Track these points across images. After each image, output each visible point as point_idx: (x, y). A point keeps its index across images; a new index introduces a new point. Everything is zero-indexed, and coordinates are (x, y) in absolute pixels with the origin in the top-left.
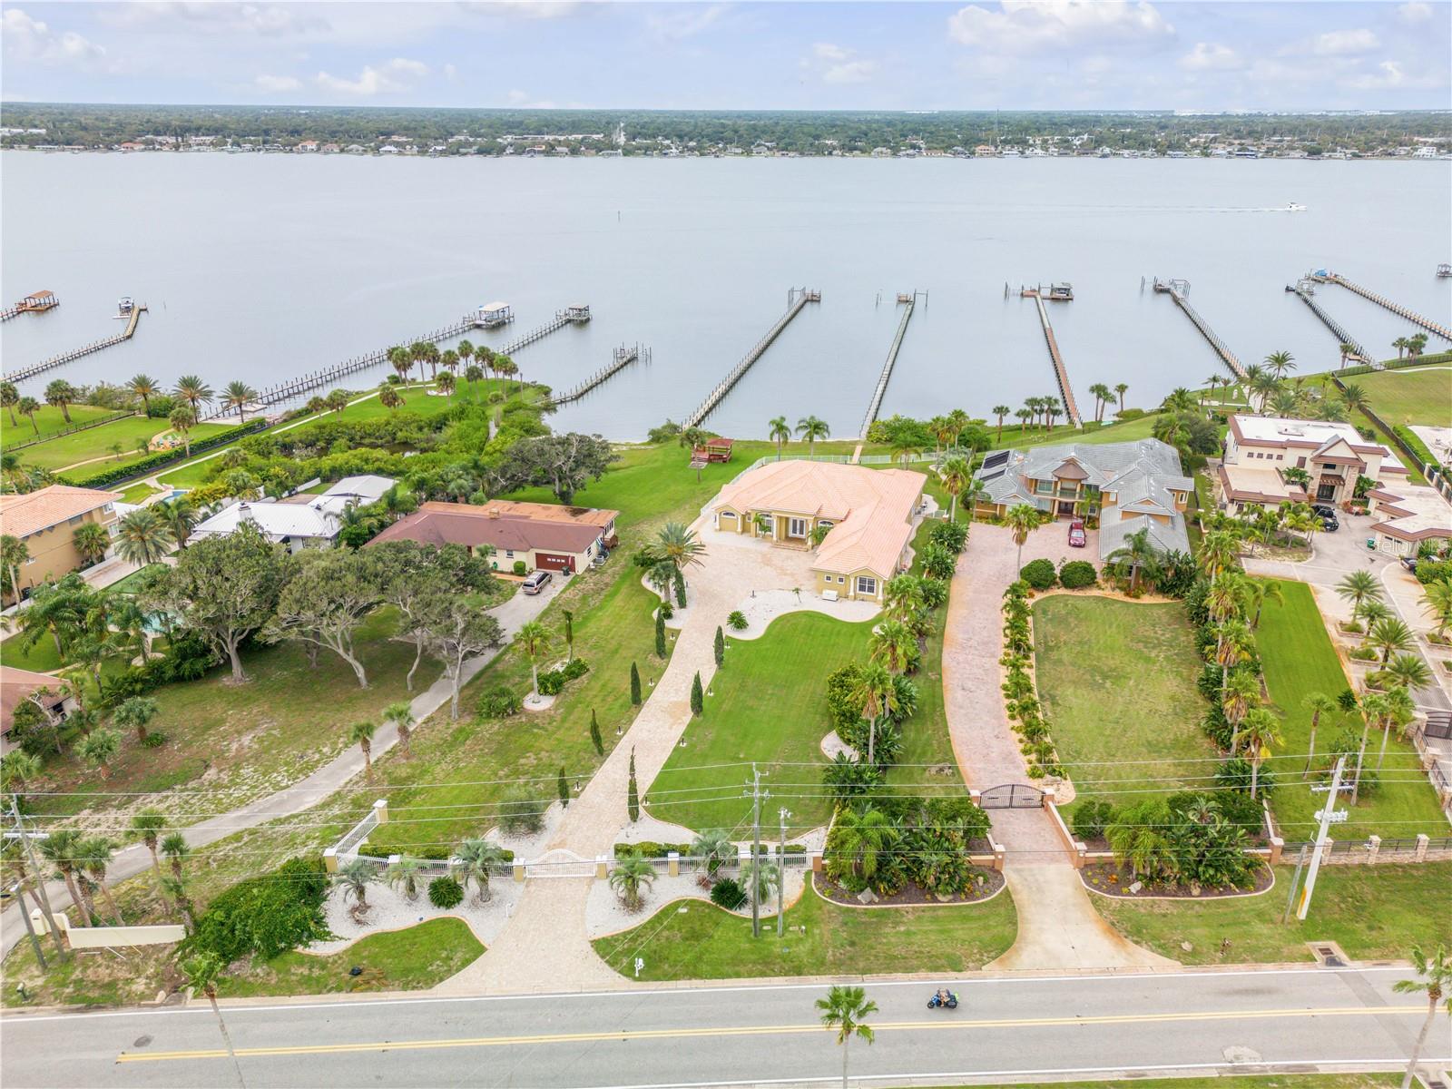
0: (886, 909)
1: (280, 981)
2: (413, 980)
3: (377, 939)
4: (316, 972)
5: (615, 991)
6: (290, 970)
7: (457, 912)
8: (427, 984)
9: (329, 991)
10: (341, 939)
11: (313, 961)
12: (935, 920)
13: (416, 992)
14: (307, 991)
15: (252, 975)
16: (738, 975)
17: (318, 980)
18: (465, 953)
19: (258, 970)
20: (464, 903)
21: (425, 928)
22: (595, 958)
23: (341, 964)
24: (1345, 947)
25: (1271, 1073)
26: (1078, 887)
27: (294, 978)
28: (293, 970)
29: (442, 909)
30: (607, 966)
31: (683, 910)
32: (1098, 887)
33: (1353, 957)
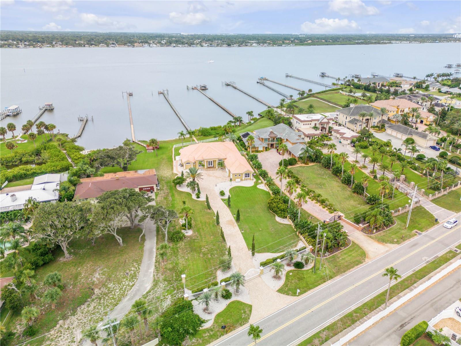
0: (333, 255)
1: (202, 340)
2: (241, 322)
3: (219, 315)
4: (212, 333)
5: (296, 301)
6: (203, 336)
7: (234, 298)
8: (246, 322)
9: (220, 337)
10: (209, 320)
11: (208, 330)
12: (345, 254)
13: (245, 325)
14: (214, 340)
15: (192, 343)
16: (320, 284)
17: (214, 335)
18: (248, 308)
19: (193, 341)
20: (233, 295)
21: (229, 306)
22: (282, 295)
23: (216, 327)
24: (419, 230)
25: (433, 260)
26: (364, 235)
27: (206, 338)
28: (204, 336)
29: (228, 300)
30: (287, 296)
31: (291, 274)
32: (368, 234)
33: (422, 231)
